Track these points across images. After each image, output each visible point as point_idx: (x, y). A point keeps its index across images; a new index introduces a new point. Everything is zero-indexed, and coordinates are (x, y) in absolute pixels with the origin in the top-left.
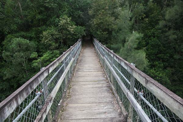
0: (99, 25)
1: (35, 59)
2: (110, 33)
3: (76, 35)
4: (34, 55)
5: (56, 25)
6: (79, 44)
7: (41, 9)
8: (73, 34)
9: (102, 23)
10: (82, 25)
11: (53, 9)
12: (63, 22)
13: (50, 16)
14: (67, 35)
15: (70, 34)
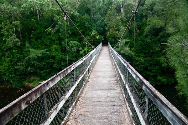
0: (110, 35)
1: (81, 50)
2: (115, 39)
3: (99, 40)
4: (81, 49)
5: (90, 35)
6: (101, 44)
7: (82, 27)
8: (98, 40)
9: (111, 34)
10: (102, 35)
11: (88, 27)
12: (93, 34)
13: (86, 30)
14: (95, 40)
15: (97, 39)
